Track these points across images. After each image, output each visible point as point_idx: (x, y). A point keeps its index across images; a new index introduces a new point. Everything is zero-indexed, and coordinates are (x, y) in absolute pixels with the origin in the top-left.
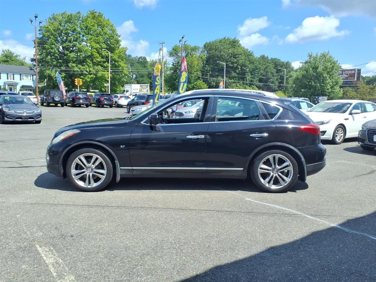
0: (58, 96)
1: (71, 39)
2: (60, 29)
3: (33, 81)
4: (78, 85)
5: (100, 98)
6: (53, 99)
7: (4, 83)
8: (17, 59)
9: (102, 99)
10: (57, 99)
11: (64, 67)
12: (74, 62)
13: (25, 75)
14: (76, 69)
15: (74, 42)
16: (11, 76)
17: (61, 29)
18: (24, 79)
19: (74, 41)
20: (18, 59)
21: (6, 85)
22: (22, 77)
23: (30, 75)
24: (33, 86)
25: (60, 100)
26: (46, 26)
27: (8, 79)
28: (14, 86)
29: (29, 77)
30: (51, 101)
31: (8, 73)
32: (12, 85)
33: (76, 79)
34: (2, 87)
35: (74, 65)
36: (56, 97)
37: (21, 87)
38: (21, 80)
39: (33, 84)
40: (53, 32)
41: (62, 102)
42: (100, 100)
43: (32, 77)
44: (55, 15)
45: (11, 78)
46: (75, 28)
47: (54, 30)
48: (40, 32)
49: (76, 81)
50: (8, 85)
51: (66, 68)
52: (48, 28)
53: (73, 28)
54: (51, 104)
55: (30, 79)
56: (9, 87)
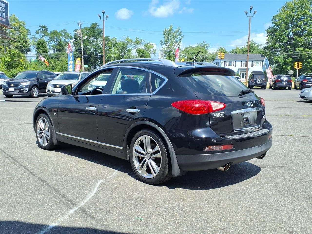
0: (260, 79)
1: (301, 24)
2: (291, 16)
3: (262, 66)
4: (298, 69)
5: (304, 81)
6: (256, 82)
7: (238, 69)
8: (257, 48)
9: (306, 82)
10: (259, 82)
11: (292, 51)
12: (302, 46)
13: (256, 62)
14: (303, 53)
15: (304, 27)
16: (244, 63)
17: (293, 15)
18: (255, 65)
19: (304, 25)
20: (259, 48)
21: (239, 71)
22: (253, 64)
23: (261, 61)
24: (262, 72)
25: (262, 83)
26: (279, 15)
27: (241, 66)
28: (246, 72)
29: (259, 63)
30: (253, 84)
31: (241, 61)
32: (245, 71)
33: (295, 63)
34: (236, 73)
35: (302, 49)
36: (258, 80)
37: (251, 72)
38: (252, 66)
39: (263, 69)
40: (285, 19)
41: (264, 85)
42: (303, 82)
43: (262, 63)
44: (288, 3)
45: (244, 65)
46: (306, 12)
47: (286, 17)
48: (273, 21)
49: (295, 64)
50: (241, 71)
51: (293, 53)
52: (280, 16)
53: (303, 13)
54: (254, 87)
55: (260, 65)
56: (242, 73)
